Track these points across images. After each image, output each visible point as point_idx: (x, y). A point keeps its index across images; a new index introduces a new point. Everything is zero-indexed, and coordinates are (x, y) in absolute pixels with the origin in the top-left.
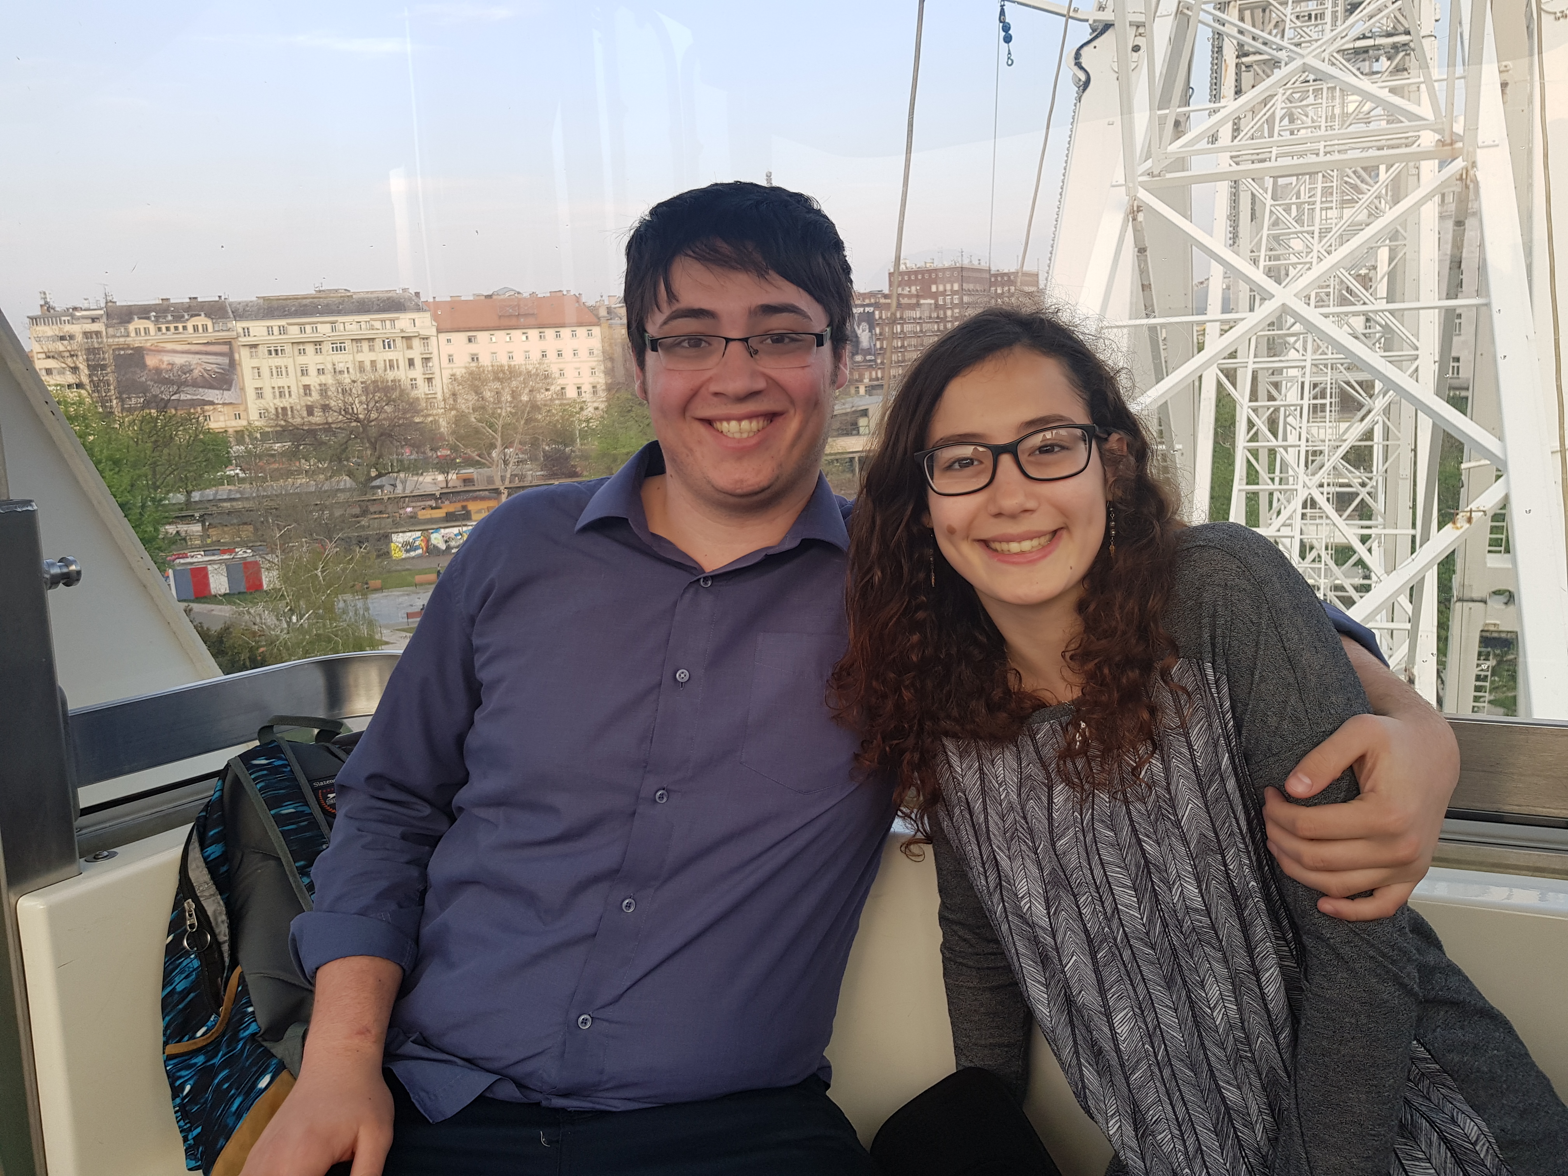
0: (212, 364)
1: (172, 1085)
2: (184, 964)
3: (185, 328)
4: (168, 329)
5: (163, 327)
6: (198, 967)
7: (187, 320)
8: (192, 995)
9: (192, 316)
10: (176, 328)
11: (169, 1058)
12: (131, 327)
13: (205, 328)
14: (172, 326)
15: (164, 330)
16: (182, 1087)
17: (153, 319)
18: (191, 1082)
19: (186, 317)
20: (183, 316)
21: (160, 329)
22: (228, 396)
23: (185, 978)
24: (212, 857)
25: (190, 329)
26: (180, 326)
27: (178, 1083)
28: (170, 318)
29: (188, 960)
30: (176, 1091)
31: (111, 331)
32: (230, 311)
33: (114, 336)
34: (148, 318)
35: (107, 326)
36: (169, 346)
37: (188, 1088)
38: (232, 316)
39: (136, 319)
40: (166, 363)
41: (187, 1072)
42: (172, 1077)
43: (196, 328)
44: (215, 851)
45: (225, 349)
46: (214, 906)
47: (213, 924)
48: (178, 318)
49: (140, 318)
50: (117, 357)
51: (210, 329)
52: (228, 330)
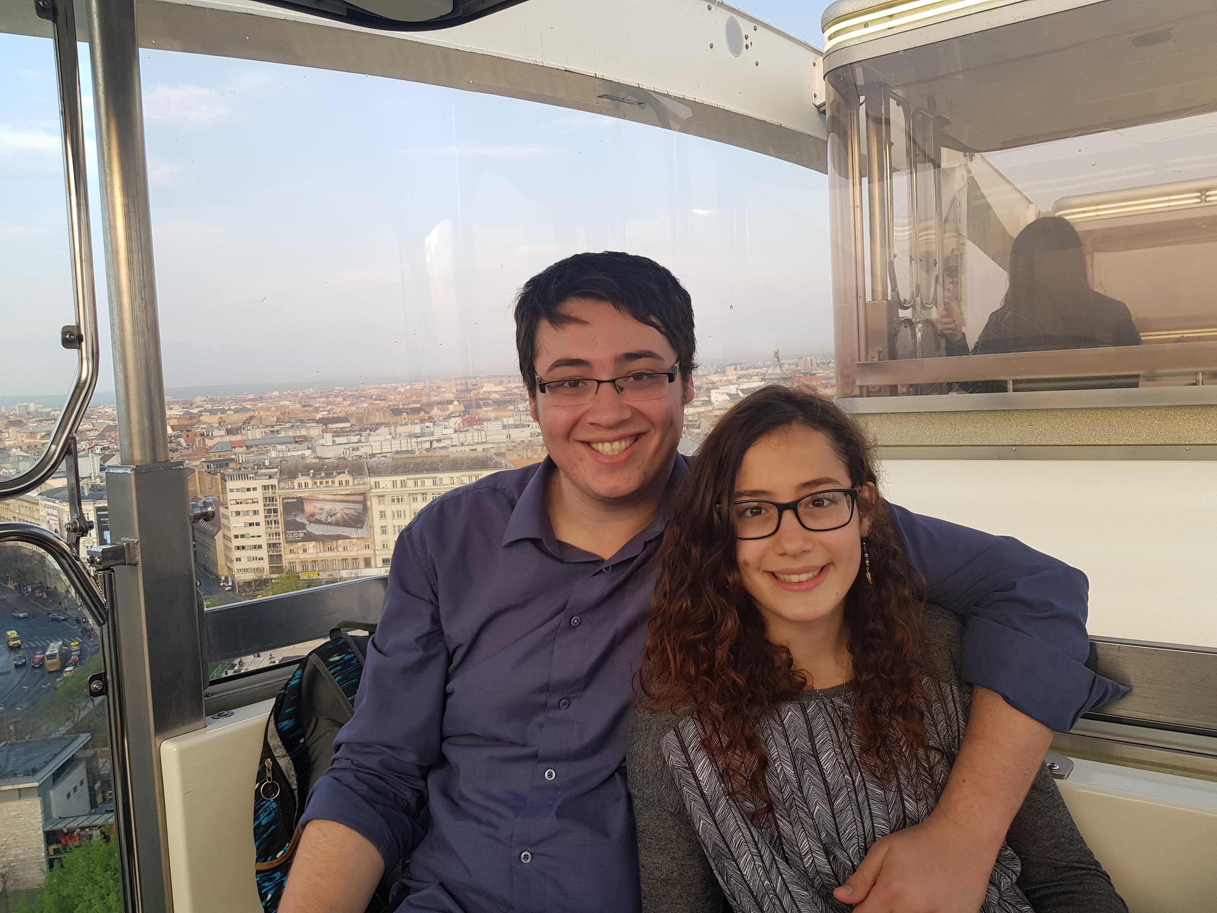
0: (351, 509)
1: (260, 892)
2: (267, 805)
3: (333, 482)
4: (321, 483)
5: (318, 481)
6: (276, 808)
7: (335, 476)
8: (273, 827)
9: (339, 473)
10: (327, 482)
11: (258, 872)
12: (296, 482)
13: (347, 482)
14: (324, 481)
15: (318, 484)
16: (266, 894)
17: (311, 475)
18: (272, 892)
19: (335, 474)
20: (333, 474)
21: (315, 483)
22: (361, 532)
23: (267, 815)
24: (285, 728)
25: (337, 484)
26: (330, 481)
27: (263, 891)
28: (323, 474)
29: (269, 802)
30: (263, 897)
31: (282, 484)
32: (366, 469)
33: (283, 488)
34: (309, 475)
35: (279, 481)
36: (321, 497)
37: (269, 896)
38: (367, 473)
39: (300, 476)
40: (318, 508)
41: (270, 884)
42: (260, 887)
43: (340, 483)
44: (286, 724)
45: (360, 498)
46: (285, 763)
47: (287, 777)
48: (329, 475)
49: (302, 475)
50: (285, 505)
51: (351, 483)
52: (364, 484)
